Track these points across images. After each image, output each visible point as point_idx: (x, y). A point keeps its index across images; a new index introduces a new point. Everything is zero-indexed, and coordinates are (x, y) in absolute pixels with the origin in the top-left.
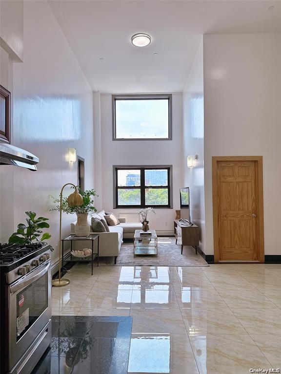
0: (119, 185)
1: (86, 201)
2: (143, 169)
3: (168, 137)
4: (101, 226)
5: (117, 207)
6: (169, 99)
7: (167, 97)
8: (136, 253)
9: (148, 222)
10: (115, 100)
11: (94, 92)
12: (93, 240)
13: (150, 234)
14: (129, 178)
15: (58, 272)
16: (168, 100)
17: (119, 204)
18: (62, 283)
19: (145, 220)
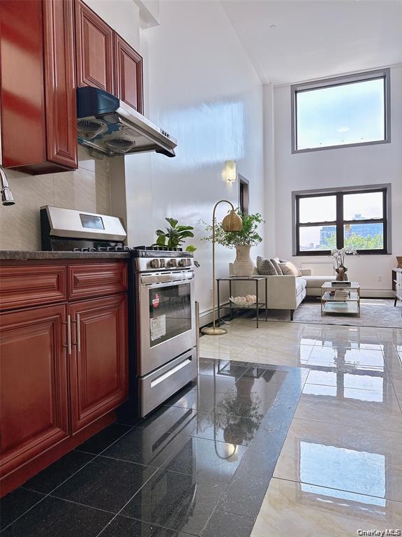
0: (301, 221)
1: (247, 226)
2: (340, 195)
3: (383, 139)
4: (270, 267)
5: (299, 253)
6: (384, 77)
7: (382, 74)
8: (324, 310)
9: (345, 269)
10: (296, 92)
11: (264, 85)
12: (257, 281)
13: (347, 283)
14: (325, 232)
15: (213, 323)
16: (383, 80)
17: (301, 250)
18: (217, 331)
19: (341, 266)
